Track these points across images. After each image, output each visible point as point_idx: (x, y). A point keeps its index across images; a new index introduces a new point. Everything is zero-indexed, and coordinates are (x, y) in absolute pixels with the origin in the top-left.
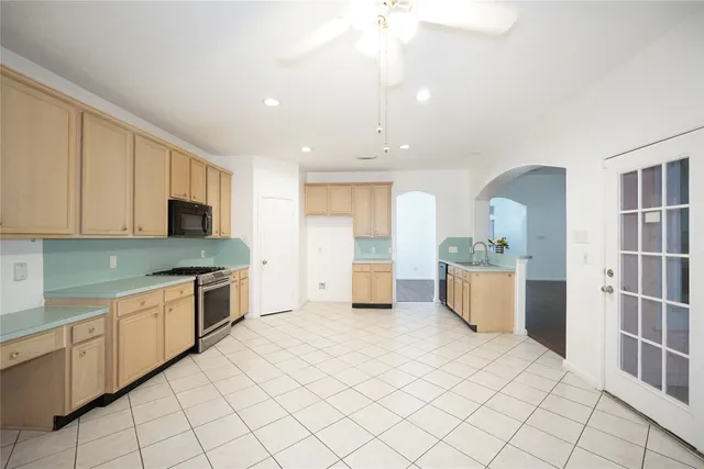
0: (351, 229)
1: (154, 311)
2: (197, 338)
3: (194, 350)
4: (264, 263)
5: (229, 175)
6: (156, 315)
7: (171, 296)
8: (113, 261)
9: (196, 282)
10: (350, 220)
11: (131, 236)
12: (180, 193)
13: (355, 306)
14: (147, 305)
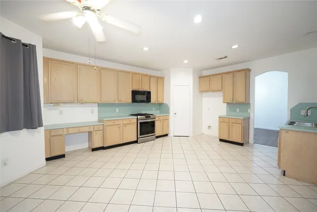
0: (222, 98)
1: (119, 126)
2: (137, 138)
3: (136, 142)
4: (175, 114)
5: (163, 78)
6: (119, 127)
7: (125, 122)
8: (117, 110)
9: (137, 118)
10: (221, 94)
11: (117, 102)
12: (136, 88)
13: (221, 140)
14: (115, 124)
